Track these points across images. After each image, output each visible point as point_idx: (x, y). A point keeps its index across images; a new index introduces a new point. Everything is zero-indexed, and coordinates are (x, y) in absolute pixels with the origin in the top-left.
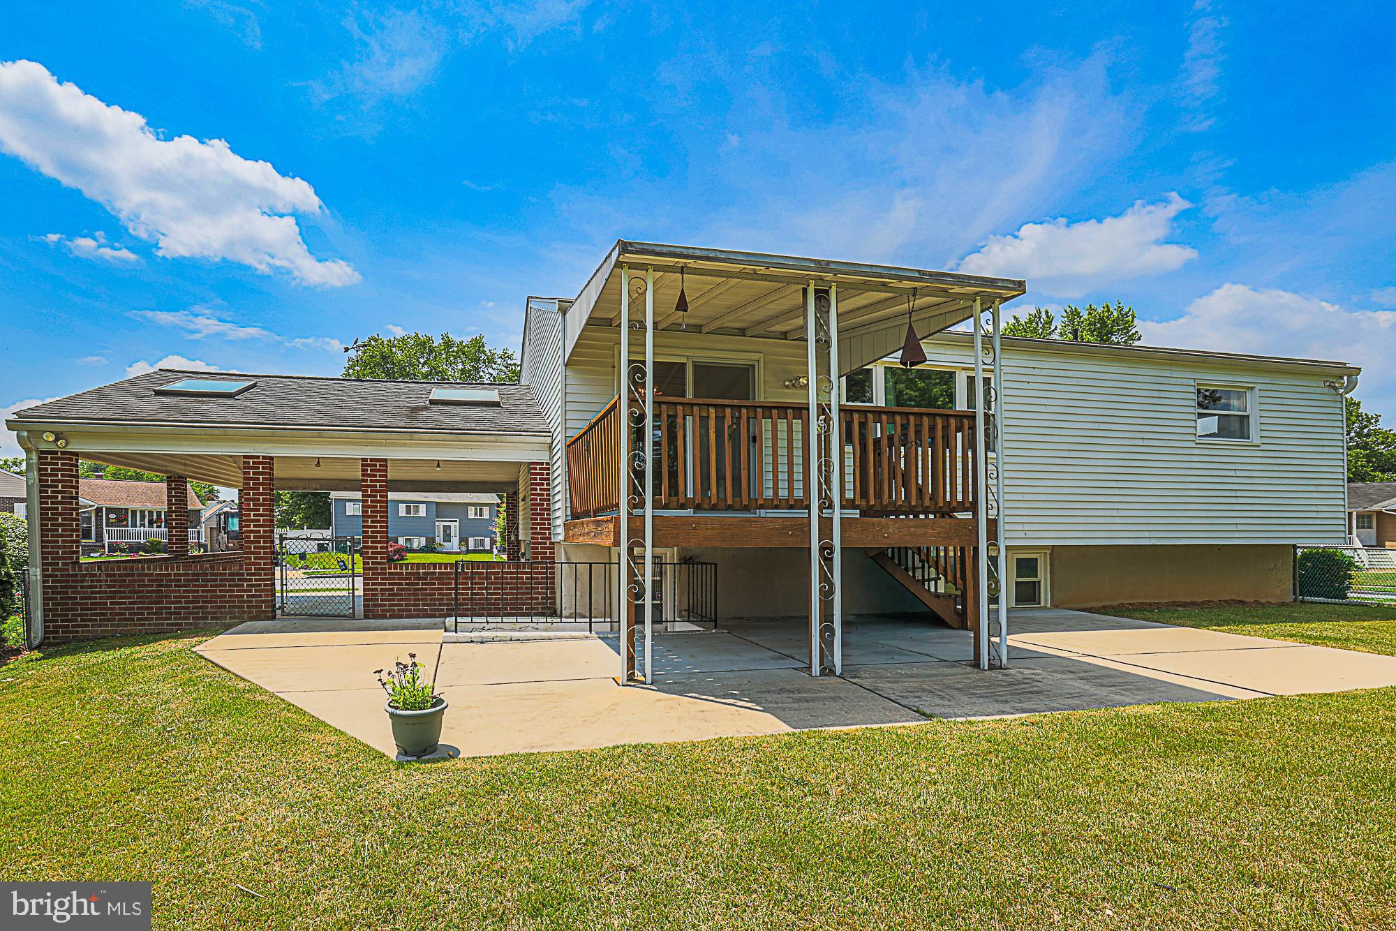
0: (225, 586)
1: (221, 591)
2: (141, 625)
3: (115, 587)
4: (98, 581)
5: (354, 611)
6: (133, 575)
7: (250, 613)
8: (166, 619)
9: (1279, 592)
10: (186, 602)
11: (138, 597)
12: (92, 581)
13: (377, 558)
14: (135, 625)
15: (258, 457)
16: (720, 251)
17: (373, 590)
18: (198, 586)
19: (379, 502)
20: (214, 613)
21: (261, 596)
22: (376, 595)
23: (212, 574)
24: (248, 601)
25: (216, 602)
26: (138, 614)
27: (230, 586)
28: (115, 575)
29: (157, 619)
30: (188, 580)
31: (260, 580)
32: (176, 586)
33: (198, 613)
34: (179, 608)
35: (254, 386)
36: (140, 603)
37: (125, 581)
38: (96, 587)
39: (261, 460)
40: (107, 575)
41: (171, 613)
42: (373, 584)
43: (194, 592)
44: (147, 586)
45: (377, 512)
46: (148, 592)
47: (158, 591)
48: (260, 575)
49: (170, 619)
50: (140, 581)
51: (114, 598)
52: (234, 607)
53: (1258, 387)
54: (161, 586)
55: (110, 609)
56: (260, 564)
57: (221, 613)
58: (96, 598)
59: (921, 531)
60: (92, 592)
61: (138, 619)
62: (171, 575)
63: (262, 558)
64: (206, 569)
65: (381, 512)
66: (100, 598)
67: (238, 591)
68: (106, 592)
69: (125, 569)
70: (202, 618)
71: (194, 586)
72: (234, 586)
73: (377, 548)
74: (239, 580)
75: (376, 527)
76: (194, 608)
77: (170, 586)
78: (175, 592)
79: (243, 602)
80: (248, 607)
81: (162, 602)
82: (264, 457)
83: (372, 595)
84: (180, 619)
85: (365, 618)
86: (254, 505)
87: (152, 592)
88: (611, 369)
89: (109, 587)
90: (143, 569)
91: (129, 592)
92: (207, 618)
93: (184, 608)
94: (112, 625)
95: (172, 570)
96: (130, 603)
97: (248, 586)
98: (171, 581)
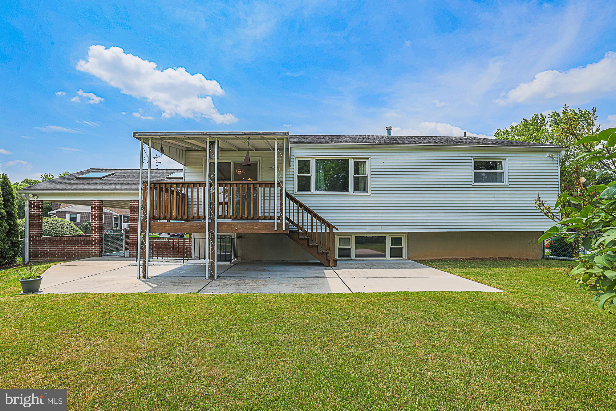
0: (84, 245)
1: (83, 247)
2: (58, 258)
3: (50, 245)
4: (46, 243)
5: (125, 254)
6: (56, 241)
7: (92, 254)
8: (66, 256)
9: (533, 254)
10: (72, 250)
11: (57, 248)
12: (44, 243)
13: (134, 236)
14: (56, 258)
15: (96, 201)
16: (167, 132)
17: (132, 247)
18: (76, 245)
19: (135, 215)
20: (81, 254)
21: (96, 249)
22: (134, 249)
23: (80, 241)
24: (92, 250)
25: (81, 250)
26: (57, 254)
27: (86, 245)
28: (50, 241)
29: (63, 256)
30: (73, 243)
31: (95, 243)
32: (69, 245)
33: (76, 254)
34: (70, 252)
35: (114, 174)
36: (58, 250)
37: (53, 243)
38: (45, 245)
39: (97, 201)
40: (48, 241)
41: (67, 254)
42: (133, 245)
43: (75, 247)
44: (60, 245)
45: (134, 219)
46: (60, 247)
47: (63, 247)
48: (96, 241)
49: (67, 256)
50: (58, 243)
51: (50, 249)
52: (87, 252)
53: (507, 159)
54: (65, 245)
55: (49, 252)
56: (95, 237)
57: (83, 254)
58: (45, 249)
59: (251, 227)
60: (44, 247)
61: (57, 256)
62: (67, 241)
63: (96, 236)
64: (79, 239)
65: (136, 219)
66: (46, 249)
67: (88, 247)
68: (48, 247)
69: (54, 239)
70: (77, 256)
71: (75, 245)
72: (87, 245)
73: (134, 232)
74: (89, 243)
75: (134, 225)
76: (75, 252)
77: (67, 245)
78: (69, 247)
79: (90, 250)
80: (92, 252)
81: (65, 250)
82: (98, 201)
83: (132, 249)
84: (70, 256)
85: (130, 257)
86: (94, 217)
87: (62, 247)
88: (202, 166)
89: (49, 245)
90: (59, 238)
91: (55, 247)
92: (78, 256)
93: (71, 252)
94: (49, 258)
95: (68, 239)
96: (55, 250)
97: (92, 245)
98: (68, 243)
